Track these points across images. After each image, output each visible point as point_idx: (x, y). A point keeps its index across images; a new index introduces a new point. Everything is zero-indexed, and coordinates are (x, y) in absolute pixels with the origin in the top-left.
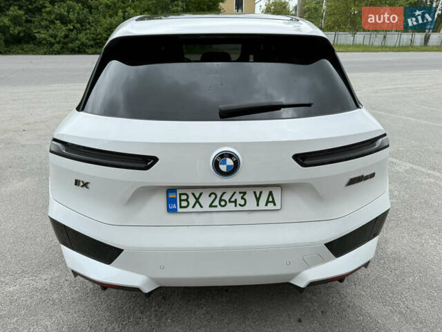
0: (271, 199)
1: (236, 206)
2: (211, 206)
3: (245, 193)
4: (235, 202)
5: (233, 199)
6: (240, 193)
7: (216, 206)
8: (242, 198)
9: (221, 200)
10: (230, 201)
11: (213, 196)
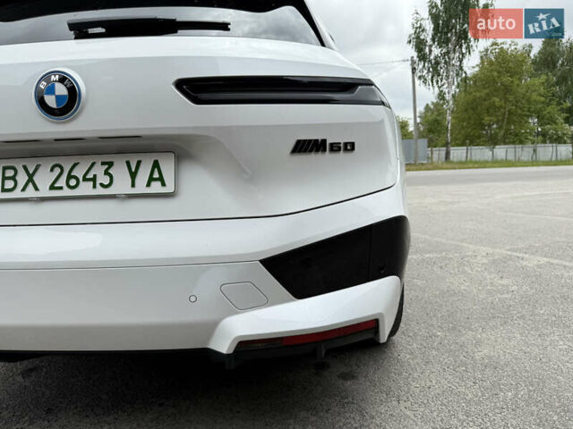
0: (156, 175)
1: (94, 187)
2: (52, 187)
3: (110, 164)
4: (94, 179)
5: (90, 176)
6: (103, 164)
7: (61, 188)
8: (106, 173)
9: (70, 177)
10: (85, 179)
11: (57, 171)
